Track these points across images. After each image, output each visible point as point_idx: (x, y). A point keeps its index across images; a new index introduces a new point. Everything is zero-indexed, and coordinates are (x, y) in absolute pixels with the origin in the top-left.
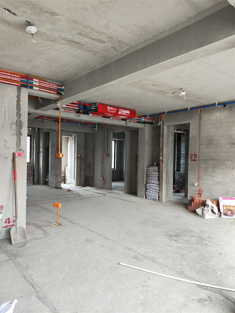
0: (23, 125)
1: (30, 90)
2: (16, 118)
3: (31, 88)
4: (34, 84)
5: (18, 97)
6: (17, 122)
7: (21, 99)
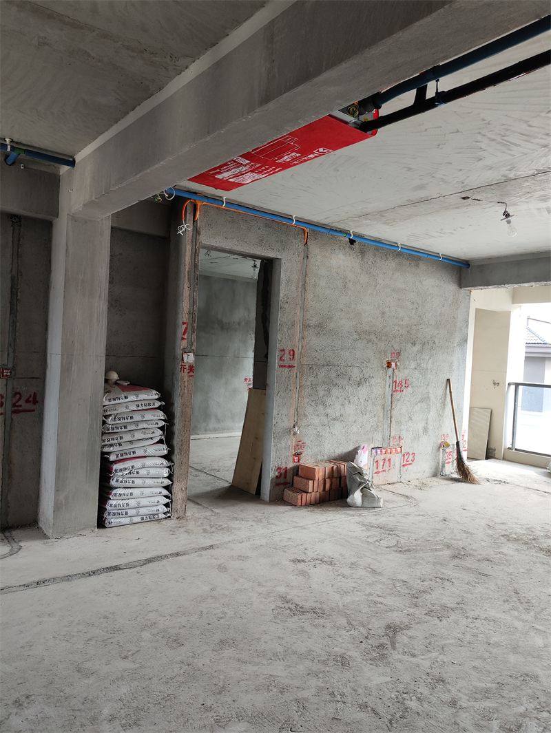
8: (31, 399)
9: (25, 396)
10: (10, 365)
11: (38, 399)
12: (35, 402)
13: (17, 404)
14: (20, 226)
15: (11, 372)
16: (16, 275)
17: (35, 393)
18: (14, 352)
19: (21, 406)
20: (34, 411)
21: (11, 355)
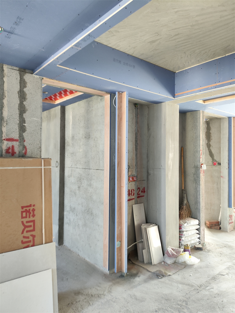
8: (143, 191)
9: (141, 190)
10: (136, 175)
11: (146, 190)
12: (144, 192)
13: (139, 193)
14: (138, 109)
15: (136, 178)
16: (137, 132)
17: (144, 188)
18: (137, 168)
19: (140, 194)
20: (144, 196)
21: (136, 170)
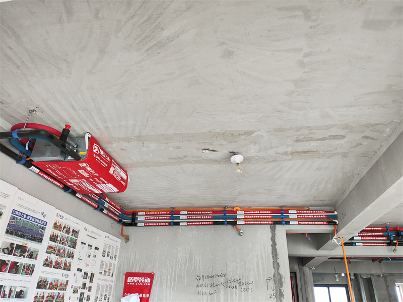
0: (283, 280)
1: (287, 227)
2: (273, 271)
3: (288, 223)
4: (290, 217)
5: (273, 239)
6: (274, 276)
7: (277, 241)
